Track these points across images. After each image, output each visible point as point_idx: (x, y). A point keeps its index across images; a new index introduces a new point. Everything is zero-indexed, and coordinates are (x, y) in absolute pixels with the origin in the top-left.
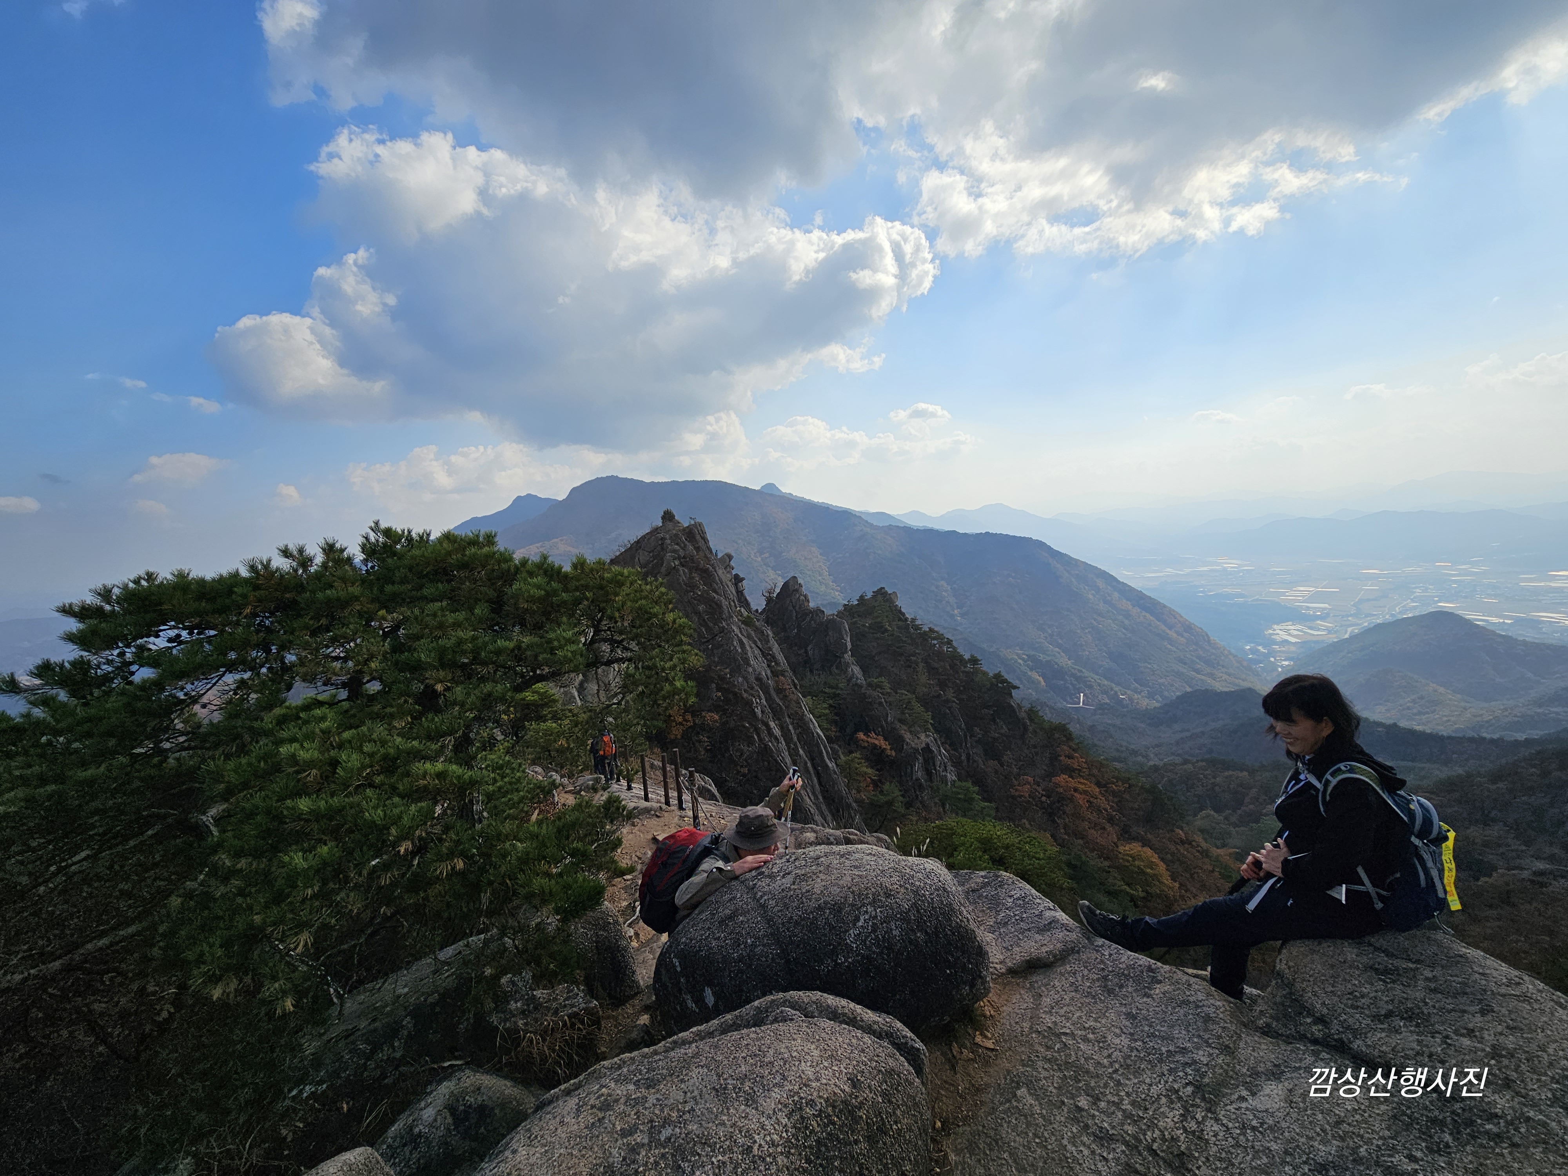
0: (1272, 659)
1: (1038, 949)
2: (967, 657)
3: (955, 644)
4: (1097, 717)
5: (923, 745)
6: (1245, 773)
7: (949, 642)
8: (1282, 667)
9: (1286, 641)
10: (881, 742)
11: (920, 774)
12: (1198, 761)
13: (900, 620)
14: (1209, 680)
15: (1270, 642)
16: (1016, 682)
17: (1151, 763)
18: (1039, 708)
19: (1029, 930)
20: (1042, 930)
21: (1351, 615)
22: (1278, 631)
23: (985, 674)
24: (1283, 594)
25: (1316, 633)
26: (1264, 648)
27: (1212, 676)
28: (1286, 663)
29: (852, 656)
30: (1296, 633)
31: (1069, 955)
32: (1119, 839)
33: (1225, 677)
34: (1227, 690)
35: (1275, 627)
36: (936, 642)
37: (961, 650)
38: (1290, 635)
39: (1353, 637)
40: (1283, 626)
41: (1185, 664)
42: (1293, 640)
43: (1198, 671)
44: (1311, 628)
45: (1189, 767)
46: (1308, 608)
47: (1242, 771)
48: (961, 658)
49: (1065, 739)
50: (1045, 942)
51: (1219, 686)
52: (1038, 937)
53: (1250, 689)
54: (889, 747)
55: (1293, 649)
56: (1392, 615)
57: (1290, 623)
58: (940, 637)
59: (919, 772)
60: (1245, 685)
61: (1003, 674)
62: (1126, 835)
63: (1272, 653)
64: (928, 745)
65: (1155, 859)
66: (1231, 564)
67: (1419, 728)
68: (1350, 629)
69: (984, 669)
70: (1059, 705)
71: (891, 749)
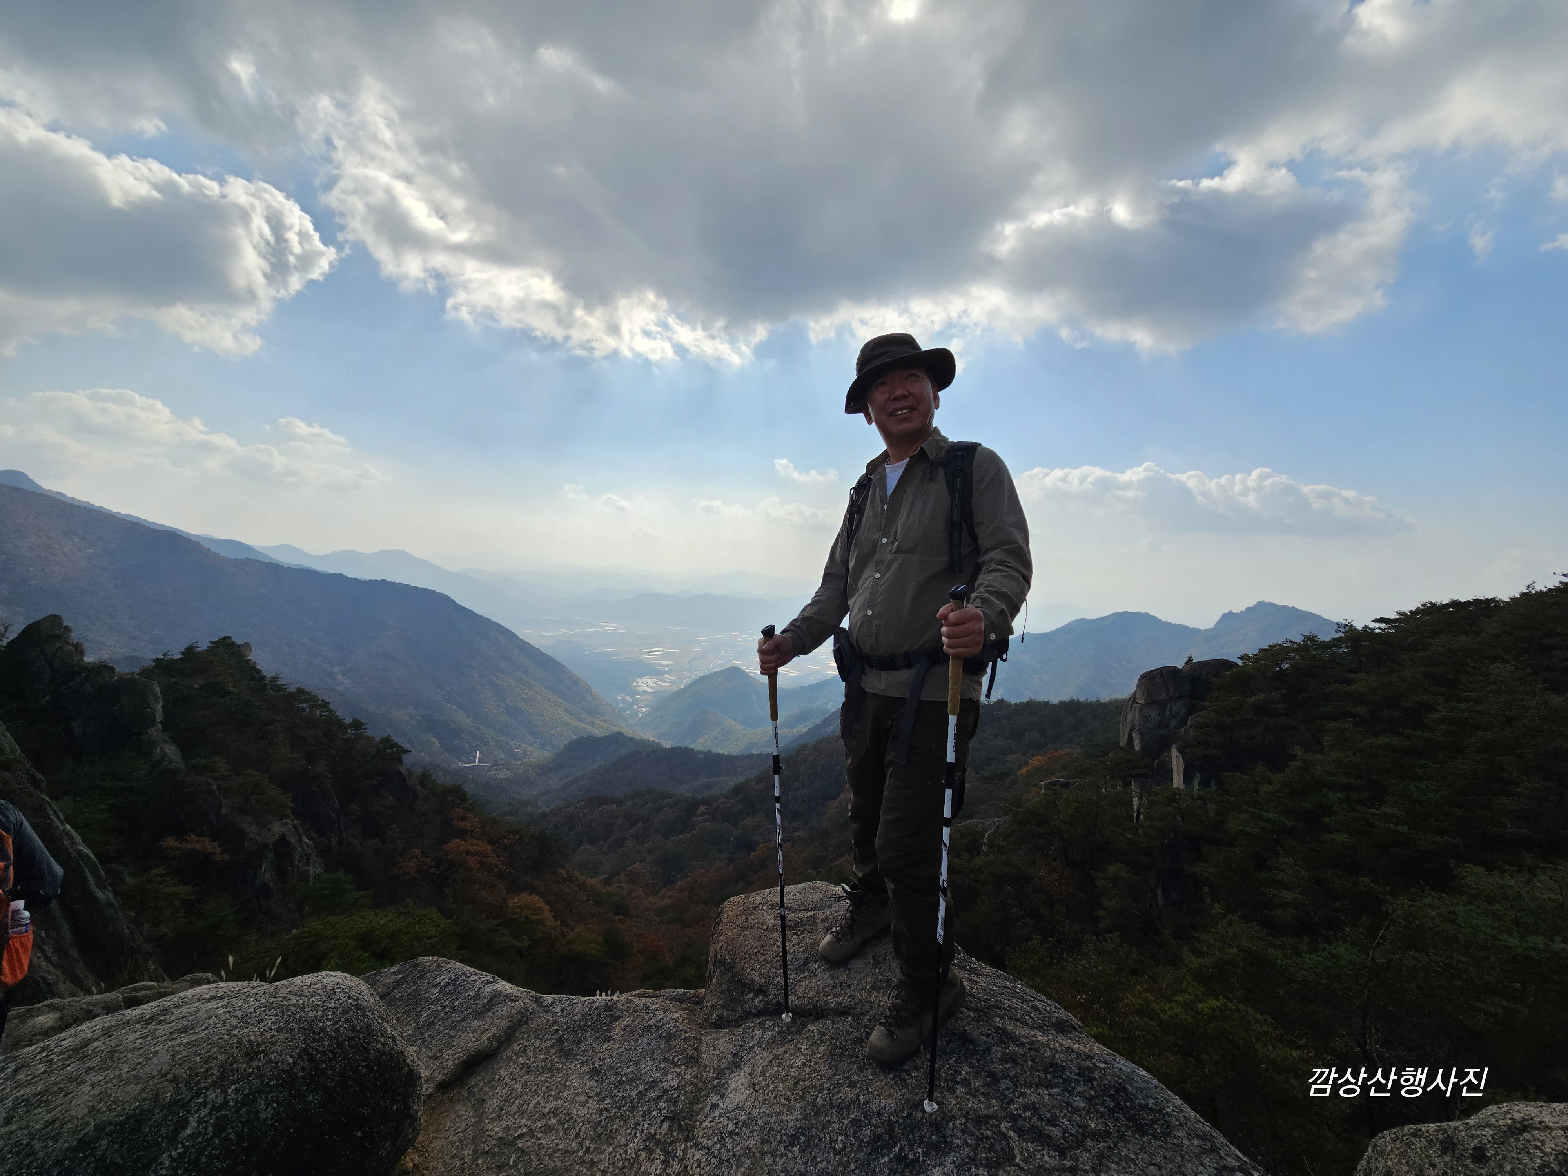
0: (635, 707)
1: (477, 1040)
2: (348, 721)
3: (332, 707)
4: (492, 773)
5: (277, 837)
6: (614, 806)
7: (325, 705)
8: (642, 713)
9: (645, 692)
10: (206, 845)
11: (267, 875)
12: (579, 802)
13: (253, 678)
14: (590, 728)
15: (634, 692)
16: (407, 746)
17: (540, 811)
18: (431, 772)
19: (464, 1020)
20: (479, 1015)
21: (686, 670)
22: (640, 684)
23: (370, 739)
24: (645, 653)
25: (663, 684)
26: (630, 697)
27: (592, 724)
28: (644, 709)
29: (163, 730)
30: (652, 684)
31: (515, 1031)
32: (508, 893)
33: (602, 724)
34: (603, 735)
35: (639, 680)
36: (305, 705)
37: (339, 713)
38: (647, 686)
39: (688, 687)
40: (644, 679)
41: (572, 715)
42: (649, 690)
43: (582, 721)
44: (661, 681)
45: (572, 809)
46: (660, 665)
47: (611, 804)
48: (339, 723)
49: (459, 801)
50: (486, 1026)
51: (598, 733)
52: (476, 1024)
53: (619, 733)
54: (219, 850)
55: (650, 697)
56: (709, 670)
57: (648, 677)
58: (312, 699)
59: (266, 873)
60: (617, 729)
61: (392, 738)
62: (516, 887)
63: (636, 702)
64: (283, 837)
65: (541, 904)
66: (610, 627)
67: (721, 752)
68: (684, 681)
69: (369, 733)
70: (453, 766)
71: (222, 852)
